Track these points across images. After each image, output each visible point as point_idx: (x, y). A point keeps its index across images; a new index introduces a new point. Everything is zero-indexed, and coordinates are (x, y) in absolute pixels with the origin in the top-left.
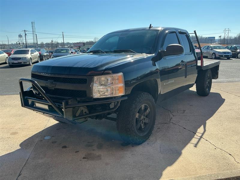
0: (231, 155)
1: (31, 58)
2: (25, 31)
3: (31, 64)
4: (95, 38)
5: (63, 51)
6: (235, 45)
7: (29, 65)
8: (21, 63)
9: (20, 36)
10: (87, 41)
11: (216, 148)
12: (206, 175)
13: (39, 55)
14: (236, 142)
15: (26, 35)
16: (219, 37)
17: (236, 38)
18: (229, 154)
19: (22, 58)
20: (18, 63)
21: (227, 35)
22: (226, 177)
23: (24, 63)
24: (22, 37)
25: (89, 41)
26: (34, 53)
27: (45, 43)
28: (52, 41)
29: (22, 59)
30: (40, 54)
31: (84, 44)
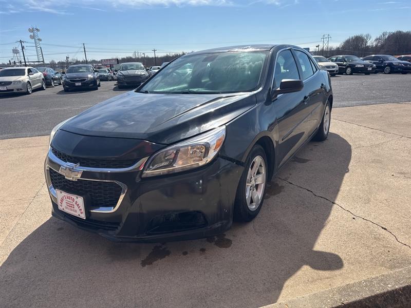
0: (385, 229)
1: (28, 82)
2: (21, 42)
3: (30, 92)
4: (135, 52)
5: (81, 69)
6: (341, 56)
7: (28, 93)
8: (13, 90)
9: (15, 51)
10: (123, 57)
11: (355, 217)
12: (360, 283)
13: (43, 77)
14: (387, 203)
15: (23, 48)
16: (317, 47)
17: (339, 48)
18: (383, 228)
19: (14, 81)
20: (8, 90)
21: (327, 45)
22: (403, 285)
23: (18, 90)
24: (18, 53)
25: (125, 57)
26: (35, 74)
27: (57, 62)
28: (67, 58)
29: (14, 84)
30: (45, 76)
31: (118, 61)
